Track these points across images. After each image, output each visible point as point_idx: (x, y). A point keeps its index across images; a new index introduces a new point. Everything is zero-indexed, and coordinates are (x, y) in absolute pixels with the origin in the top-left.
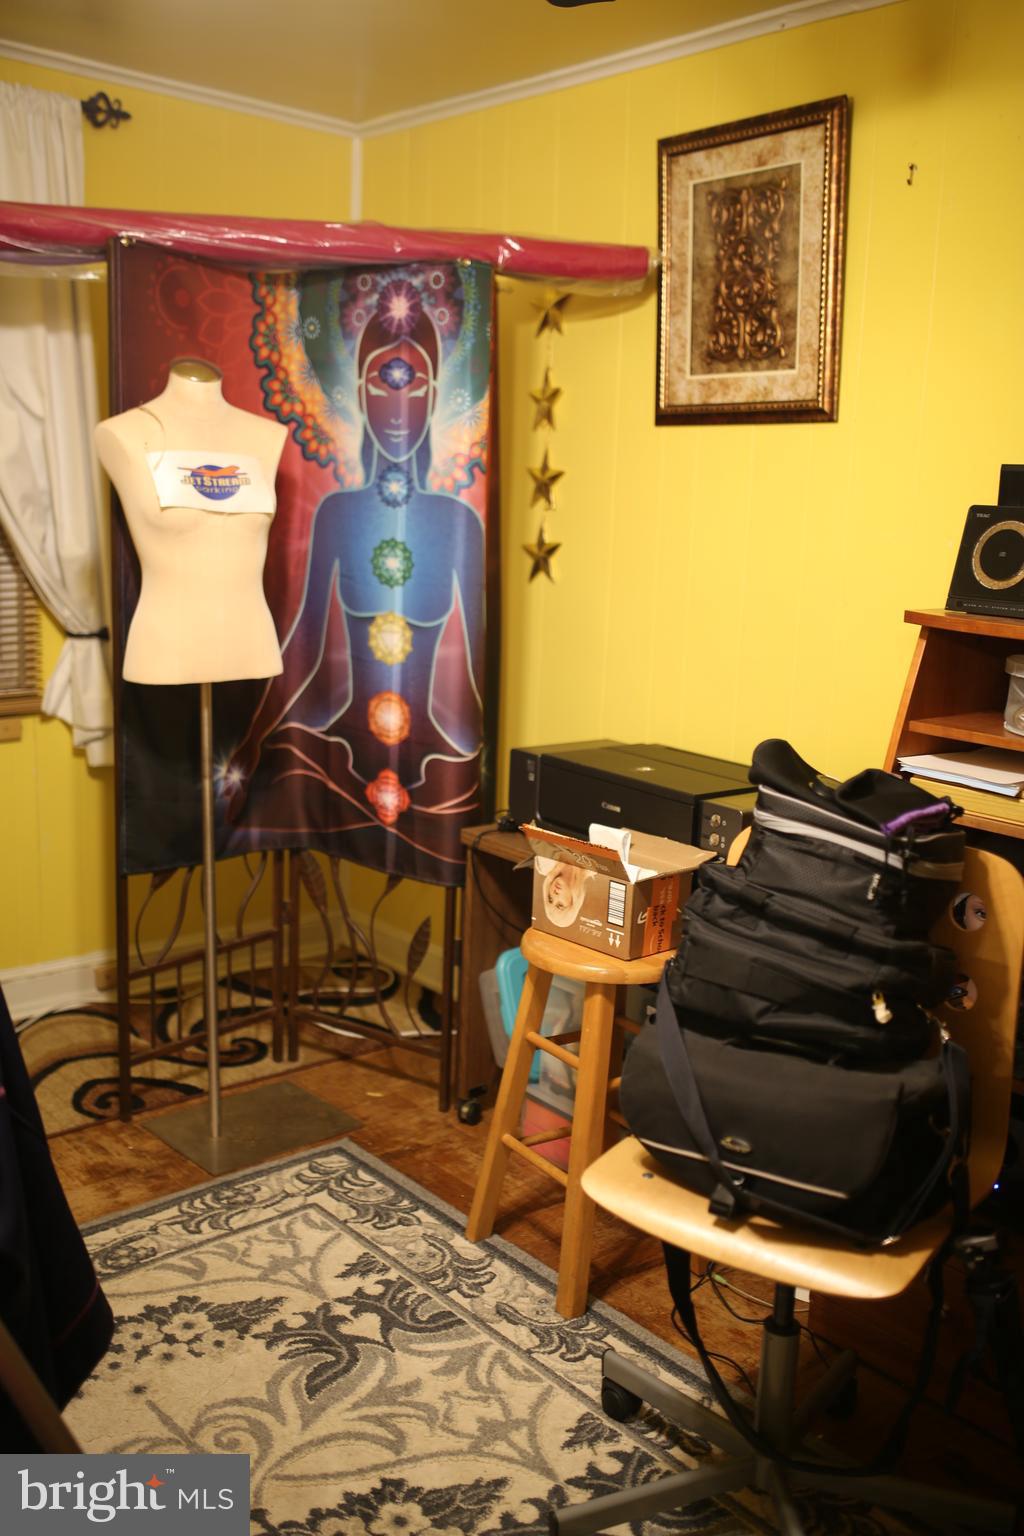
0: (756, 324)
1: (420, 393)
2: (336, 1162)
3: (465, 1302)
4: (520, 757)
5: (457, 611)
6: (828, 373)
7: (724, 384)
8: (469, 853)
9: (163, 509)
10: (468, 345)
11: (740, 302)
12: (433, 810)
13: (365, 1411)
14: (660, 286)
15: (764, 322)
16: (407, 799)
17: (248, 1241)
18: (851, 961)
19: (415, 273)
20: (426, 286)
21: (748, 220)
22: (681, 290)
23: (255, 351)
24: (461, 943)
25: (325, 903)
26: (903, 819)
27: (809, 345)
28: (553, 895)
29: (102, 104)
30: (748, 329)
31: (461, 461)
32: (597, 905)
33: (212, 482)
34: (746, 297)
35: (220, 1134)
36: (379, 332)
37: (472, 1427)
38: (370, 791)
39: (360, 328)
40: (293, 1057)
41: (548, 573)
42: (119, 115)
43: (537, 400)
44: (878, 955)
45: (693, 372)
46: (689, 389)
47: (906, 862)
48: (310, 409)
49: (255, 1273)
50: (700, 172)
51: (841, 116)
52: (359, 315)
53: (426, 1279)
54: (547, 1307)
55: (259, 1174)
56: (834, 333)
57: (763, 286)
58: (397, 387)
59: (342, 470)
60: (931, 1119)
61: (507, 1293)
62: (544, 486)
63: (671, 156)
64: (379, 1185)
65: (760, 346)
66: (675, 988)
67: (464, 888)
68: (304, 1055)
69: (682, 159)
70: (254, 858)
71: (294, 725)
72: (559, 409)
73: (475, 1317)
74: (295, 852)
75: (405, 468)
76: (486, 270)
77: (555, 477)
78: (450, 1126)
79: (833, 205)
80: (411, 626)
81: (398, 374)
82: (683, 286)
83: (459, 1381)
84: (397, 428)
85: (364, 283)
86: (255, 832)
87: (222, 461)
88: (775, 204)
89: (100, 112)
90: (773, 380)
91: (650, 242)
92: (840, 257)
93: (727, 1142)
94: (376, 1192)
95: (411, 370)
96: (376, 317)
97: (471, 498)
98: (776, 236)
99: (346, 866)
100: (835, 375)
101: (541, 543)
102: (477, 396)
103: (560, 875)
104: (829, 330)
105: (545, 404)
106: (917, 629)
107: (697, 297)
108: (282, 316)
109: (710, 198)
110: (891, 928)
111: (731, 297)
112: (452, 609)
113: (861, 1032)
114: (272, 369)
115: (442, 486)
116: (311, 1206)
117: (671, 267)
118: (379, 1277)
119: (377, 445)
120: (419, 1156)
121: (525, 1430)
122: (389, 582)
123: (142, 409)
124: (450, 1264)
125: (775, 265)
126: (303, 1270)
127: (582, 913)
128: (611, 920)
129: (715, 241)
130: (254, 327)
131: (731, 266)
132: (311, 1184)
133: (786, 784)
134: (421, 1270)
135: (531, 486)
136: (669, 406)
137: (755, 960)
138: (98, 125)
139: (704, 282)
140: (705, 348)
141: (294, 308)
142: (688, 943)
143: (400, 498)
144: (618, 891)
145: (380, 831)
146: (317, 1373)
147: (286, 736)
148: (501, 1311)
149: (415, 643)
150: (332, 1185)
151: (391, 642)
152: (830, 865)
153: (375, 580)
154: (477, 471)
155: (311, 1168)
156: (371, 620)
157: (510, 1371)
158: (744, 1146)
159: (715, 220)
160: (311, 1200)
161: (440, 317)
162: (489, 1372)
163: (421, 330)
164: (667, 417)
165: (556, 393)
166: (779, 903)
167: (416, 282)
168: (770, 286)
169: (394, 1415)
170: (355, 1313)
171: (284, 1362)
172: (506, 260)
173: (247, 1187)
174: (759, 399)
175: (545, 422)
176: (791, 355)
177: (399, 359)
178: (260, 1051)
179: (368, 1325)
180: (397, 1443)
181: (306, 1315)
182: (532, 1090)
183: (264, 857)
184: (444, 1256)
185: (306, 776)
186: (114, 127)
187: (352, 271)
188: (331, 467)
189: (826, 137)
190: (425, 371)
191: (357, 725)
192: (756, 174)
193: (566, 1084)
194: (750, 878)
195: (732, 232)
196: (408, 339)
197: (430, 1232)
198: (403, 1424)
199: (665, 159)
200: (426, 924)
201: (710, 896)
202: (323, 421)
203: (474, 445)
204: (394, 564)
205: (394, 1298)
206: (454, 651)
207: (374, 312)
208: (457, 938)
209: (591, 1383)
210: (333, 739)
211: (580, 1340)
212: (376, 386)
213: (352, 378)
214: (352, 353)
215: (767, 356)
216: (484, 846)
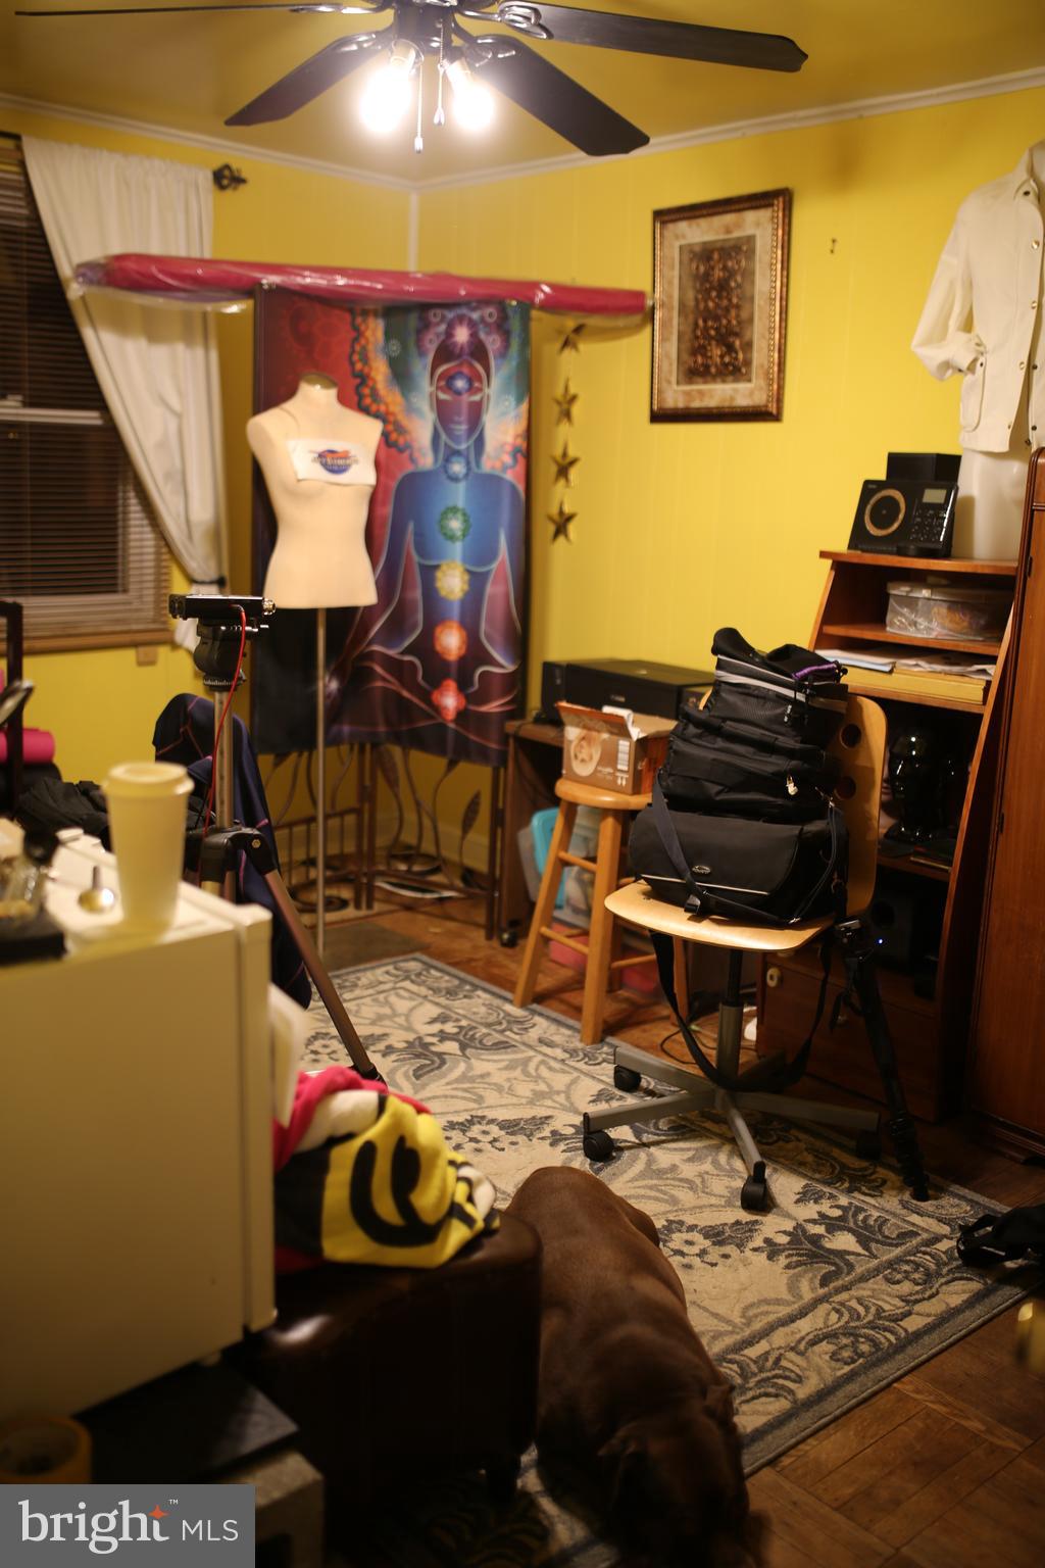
0: (724, 349)
1: (477, 398)
2: (413, 966)
3: (517, 1037)
4: (549, 668)
5: (503, 562)
6: (775, 386)
7: (701, 393)
8: (511, 741)
9: (299, 481)
10: (514, 363)
11: (713, 333)
12: (484, 709)
13: (455, 1086)
14: (653, 319)
15: (730, 348)
16: (464, 702)
17: (358, 1005)
18: (773, 759)
19: (474, 309)
20: (482, 319)
21: (718, 274)
22: (669, 326)
23: (352, 364)
24: (503, 811)
25: (397, 785)
26: (806, 671)
27: (762, 366)
28: (578, 754)
29: (227, 173)
30: (719, 353)
31: (508, 448)
32: (609, 757)
33: (334, 462)
34: (717, 329)
35: (324, 949)
36: (445, 353)
37: (529, 1094)
38: (435, 696)
39: (431, 349)
40: (370, 906)
41: (566, 536)
42: (238, 180)
43: (559, 403)
44: (790, 754)
45: (678, 383)
46: (676, 396)
47: (808, 697)
48: (392, 408)
49: (367, 1021)
50: (684, 237)
51: (784, 203)
52: (431, 341)
53: (488, 1025)
54: (573, 1040)
55: (358, 971)
56: (779, 357)
57: (729, 322)
58: (458, 393)
59: (416, 454)
60: (821, 853)
61: (545, 1033)
62: (563, 471)
63: (663, 223)
64: (447, 978)
65: (726, 365)
66: (664, 784)
67: (506, 768)
68: (377, 907)
69: (671, 226)
70: (345, 748)
71: (376, 648)
72: (576, 410)
73: (524, 1044)
74: (375, 746)
75: (465, 453)
76: (526, 306)
77: (573, 462)
78: (494, 948)
79: (779, 266)
80: (469, 572)
81: (460, 384)
82: (671, 319)
83: (518, 1073)
84: (460, 423)
85: (435, 315)
86: (346, 729)
87: (338, 446)
88: (738, 262)
89: (226, 178)
90: (736, 390)
91: (646, 287)
92: (784, 303)
93: (696, 869)
94: (446, 981)
95: (470, 381)
96: (444, 341)
97: (513, 476)
98: (739, 286)
99: (416, 756)
100: (781, 388)
101: (561, 512)
102: (519, 401)
103: (583, 738)
104: (776, 355)
105: (565, 406)
106: (829, 562)
107: (682, 328)
108: (371, 339)
109: (691, 256)
110: (799, 738)
111: (706, 329)
112: (500, 559)
113: (780, 801)
114: (363, 379)
115: (493, 468)
116: (401, 988)
117: (663, 305)
118: (455, 1024)
119: (444, 437)
120: (473, 964)
121: (563, 1095)
122: (452, 538)
123: (282, 409)
124: (504, 1018)
125: (738, 307)
126: (401, 1020)
127: (599, 764)
128: (620, 767)
129: (694, 287)
130: (353, 347)
131: (706, 306)
132: (397, 976)
133: (735, 653)
134: (483, 1021)
135: (554, 469)
136: (659, 409)
137: (714, 760)
138: (222, 187)
139: (686, 317)
140: (687, 366)
141: (380, 334)
142: (672, 754)
143: (461, 476)
144: (624, 746)
145: (443, 726)
146: (419, 1068)
147: (371, 656)
148: (541, 1041)
149: (471, 583)
150: (413, 977)
151: (453, 583)
152: (762, 701)
153: (441, 538)
154: (519, 455)
155: (396, 969)
156: (437, 567)
157: (550, 1069)
158: (707, 870)
159: (694, 272)
160: (399, 985)
161: (492, 342)
162: (537, 1069)
163: (478, 351)
164: (660, 416)
165: (574, 398)
166: (729, 726)
167: (475, 316)
168: (734, 322)
169: (474, 1088)
170: (440, 1041)
171: (396, 1064)
172: (541, 301)
173: (352, 978)
174: (727, 404)
175: (566, 420)
176: (749, 373)
177: (461, 373)
178: (343, 904)
179: (451, 1047)
180: (480, 1099)
181: (407, 1042)
182: (557, 914)
183: (352, 749)
184: (499, 1014)
185: (384, 688)
186: (235, 189)
187: (424, 307)
188: (407, 453)
189: (773, 217)
190: (480, 379)
191: (426, 647)
192: (724, 240)
193: (582, 906)
194: (712, 713)
195: (707, 281)
196: (469, 359)
197: (487, 1002)
198: (481, 1092)
199: (658, 225)
200: (477, 796)
201: (686, 725)
202: (402, 418)
203: (517, 436)
204: (455, 524)
205: (466, 1034)
206: (499, 590)
207: (442, 337)
208: (500, 805)
209: (606, 1075)
210: (407, 658)
211: (597, 1055)
212: (444, 392)
213: (425, 387)
214: (425, 367)
215: (732, 373)
216: (522, 733)
